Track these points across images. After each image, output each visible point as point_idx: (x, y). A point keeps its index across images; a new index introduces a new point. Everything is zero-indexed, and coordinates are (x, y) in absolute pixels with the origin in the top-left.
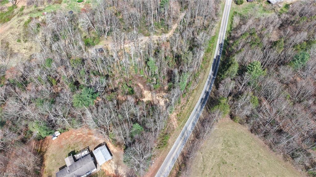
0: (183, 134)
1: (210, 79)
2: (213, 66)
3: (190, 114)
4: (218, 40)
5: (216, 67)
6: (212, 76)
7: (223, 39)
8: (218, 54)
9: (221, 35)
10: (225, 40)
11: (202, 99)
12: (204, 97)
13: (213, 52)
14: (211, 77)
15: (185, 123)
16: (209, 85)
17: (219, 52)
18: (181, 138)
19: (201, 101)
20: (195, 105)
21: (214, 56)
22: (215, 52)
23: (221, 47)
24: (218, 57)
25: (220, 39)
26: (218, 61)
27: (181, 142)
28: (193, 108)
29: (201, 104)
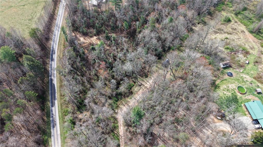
0: (59, 28)
1: (54, 74)
2: (55, 90)
3: (59, 40)
4: (59, 132)
5: (51, 90)
6: (53, 78)
7: (54, 136)
8: (53, 108)
9: (58, 143)
10: (51, 137)
11: (55, 53)
12: (54, 55)
13: (60, 110)
14: (54, 76)
15: (60, 34)
16: (53, 67)
17: (54, 113)
18: (59, 25)
19: (55, 52)
20: (58, 47)
21: (58, 103)
22: (58, 109)
23: (53, 120)
24: (53, 105)
25: (57, 134)
26: (52, 98)
27: (59, 23)
28: (59, 44)
29: (54, 49)
